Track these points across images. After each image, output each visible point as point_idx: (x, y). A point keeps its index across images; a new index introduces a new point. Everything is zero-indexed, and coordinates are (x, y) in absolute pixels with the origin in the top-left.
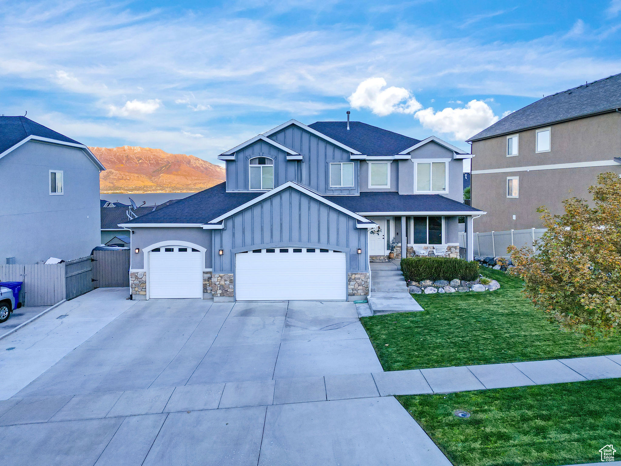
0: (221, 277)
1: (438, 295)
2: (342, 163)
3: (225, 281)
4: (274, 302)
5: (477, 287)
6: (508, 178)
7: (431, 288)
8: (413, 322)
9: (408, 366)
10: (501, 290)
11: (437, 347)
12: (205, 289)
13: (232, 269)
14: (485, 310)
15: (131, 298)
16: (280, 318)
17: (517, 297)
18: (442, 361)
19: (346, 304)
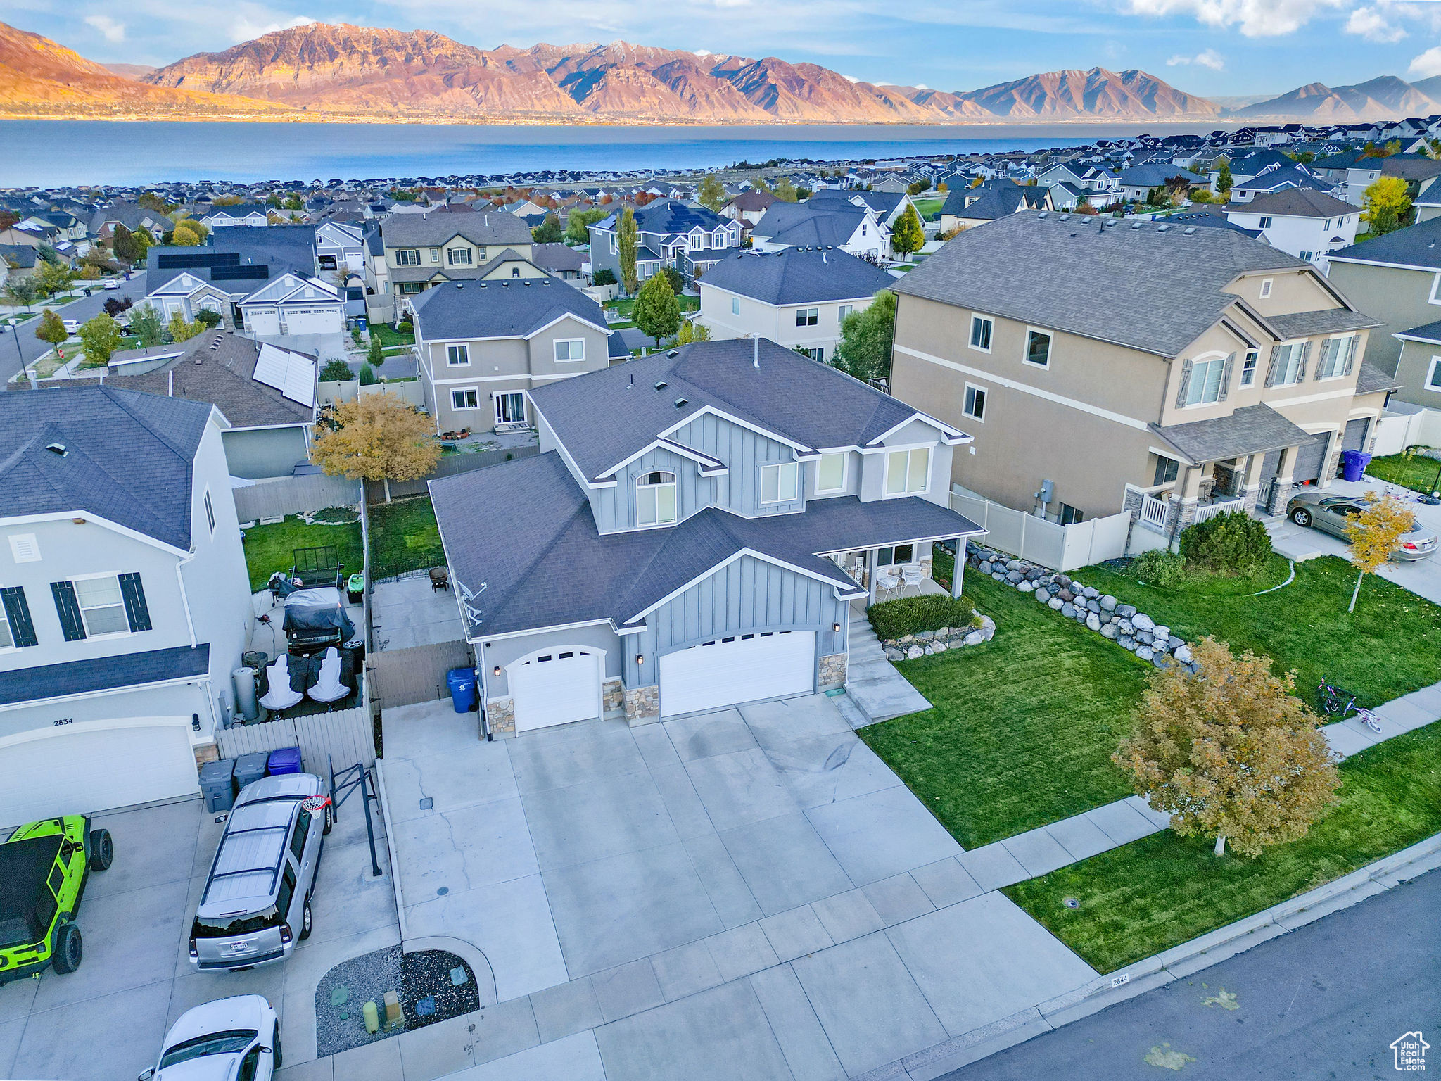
0: (640, 693)
1: (925, 658)
2: (780, 465)
3: (647, 696)
4: (715, 711)
5: (973, 639)
6: (968, 384)
7: (915, 648)
8: (936, 739)
9: (986, 837)
10: (1001, 638)
11: (996, 794)
12: (607, 706)
13: (656, 679)
14: (1009, 700)
15: (490, 738)
16: (756, 752)
17: (1030, 657)
18: (1015, 824)
19: (817, 699)
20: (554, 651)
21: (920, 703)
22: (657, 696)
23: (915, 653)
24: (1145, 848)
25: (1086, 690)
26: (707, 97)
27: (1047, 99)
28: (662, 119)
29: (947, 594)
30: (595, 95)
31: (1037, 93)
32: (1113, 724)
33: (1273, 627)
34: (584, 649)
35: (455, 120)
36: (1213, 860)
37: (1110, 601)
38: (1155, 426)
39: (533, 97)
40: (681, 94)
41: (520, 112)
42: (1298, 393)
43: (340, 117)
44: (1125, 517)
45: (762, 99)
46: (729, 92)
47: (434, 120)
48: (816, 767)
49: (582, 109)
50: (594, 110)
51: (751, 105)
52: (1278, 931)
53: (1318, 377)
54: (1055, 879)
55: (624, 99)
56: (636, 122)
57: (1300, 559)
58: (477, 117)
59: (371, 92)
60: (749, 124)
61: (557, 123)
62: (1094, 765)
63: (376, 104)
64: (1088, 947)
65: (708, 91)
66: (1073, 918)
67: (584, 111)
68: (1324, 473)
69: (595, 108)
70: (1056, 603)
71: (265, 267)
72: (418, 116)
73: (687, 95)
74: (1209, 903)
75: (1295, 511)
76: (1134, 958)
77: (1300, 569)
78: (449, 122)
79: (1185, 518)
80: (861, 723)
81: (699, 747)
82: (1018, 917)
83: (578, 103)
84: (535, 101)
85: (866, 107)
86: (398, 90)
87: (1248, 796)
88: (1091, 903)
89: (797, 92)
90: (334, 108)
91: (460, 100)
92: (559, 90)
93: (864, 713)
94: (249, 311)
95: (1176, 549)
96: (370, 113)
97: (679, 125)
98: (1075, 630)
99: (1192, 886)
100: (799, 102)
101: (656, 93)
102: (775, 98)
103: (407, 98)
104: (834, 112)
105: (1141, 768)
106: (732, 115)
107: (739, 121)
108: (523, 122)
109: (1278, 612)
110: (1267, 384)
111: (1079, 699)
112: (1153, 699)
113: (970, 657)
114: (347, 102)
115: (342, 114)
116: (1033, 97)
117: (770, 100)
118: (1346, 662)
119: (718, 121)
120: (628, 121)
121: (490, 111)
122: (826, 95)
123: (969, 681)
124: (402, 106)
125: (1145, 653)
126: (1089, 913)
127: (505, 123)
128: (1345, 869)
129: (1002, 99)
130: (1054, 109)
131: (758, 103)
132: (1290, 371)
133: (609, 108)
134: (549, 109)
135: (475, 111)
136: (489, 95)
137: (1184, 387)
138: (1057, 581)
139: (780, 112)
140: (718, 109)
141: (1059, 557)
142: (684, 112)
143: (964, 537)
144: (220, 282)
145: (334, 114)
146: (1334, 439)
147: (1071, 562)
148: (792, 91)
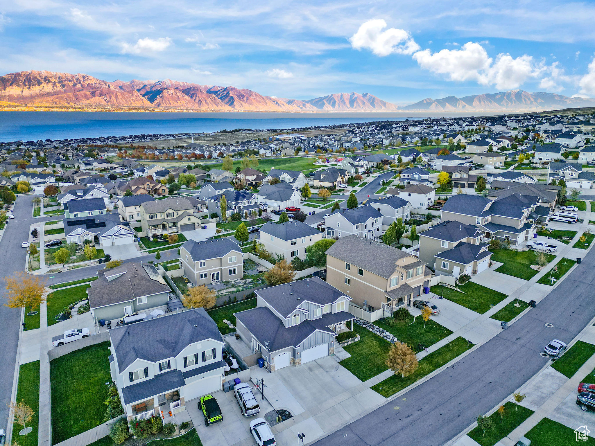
1: (348, 345)
2: (318, 309)
3: (299, 360)
4: (311, 362)
5: (356, 340)
6: (346, 277)
7: (345, 343)
8: (354, 362)
9: (366, 380)
10: (362, 339)
11: (366, 372)
12: (291, 363)
13: (301, 357)
14: (365, 353)
15: (270, 372)
16: (321, 369)
17: (368, 343)
18: (370, 376)
19: (330, 356)
20: (282, 354)
21: (349, 356)
22: (301, 360)
23: (346, 345)
24: (391, 378)
25: (379, 349)
26: (206, 101)
27: (337, 103)
28: (187, 110)
29: (350, 331)
30: (158, 100)
31: (333, 101)
32: (385, 356)
33: (411, 333)
34: (287, 352)
35: (97, 110)
36: (402, 378)
37: (381, 329)
38: (386, 291)
39: (132, 100)
40: (195, 100)
41: (126, 106)
42: (412, 279)
43: (44, 109)
44: (382, 309)
45: (228, 102)
46: (215, 99)
47: (87, 110)
48: (333, 371)
49: (153, 105)
50: (158, 106)
51: (224, 104)
52: (412, 388)
53: (416, 275)
54: (378, 385)
55: (171, 102)
56: (176, 111)
57: (416, 316)
58: (107, 109)
59: (57, 98)
60: (224, 111)
61: (142, 111)
62: (382, 364)
63: (60, 103)
64: (384, 395)
65: (206, 99)
66: (381, 391)
67: (154, 106)
68: (421, 294)
69: (159, 105)
70: (371, 330)
71: (104, 223)
72: (79, 108)
73: (197, 100)
74: (402, 386)
75: (415, 304)
76: (391, 395)
77: (417, 318)
78: (94, 110)
79: (394, 310)
80: (339, 361)
81: (310, 369)
82: (373, 392)
83: (151, 103)
84: (132, 102)
85: (269, 105)
86: (69, 97)
87: (405, 367)
88: (384, 388)
89: (242, 99)
90: (40, 105)
91: (98, 102)
92: (143, 98)
93: (339, 359)
94: (102, 239)
95: (393, 316)
96: (57, 107)
97: (195, 112)
98: (375, 336)
99: (399, 383)
100: (243, 103)
101: (184, 99)
102: (233, 102)
103: (74, 101)
104: (257, 107)
105: (389, 364)
106: (216, 108)
107: (219, 110)
108: (127, 111)
109: (412, 329)
110: (406, 279)
111: (378, 351)
112: (390, 352)
113: (356, 344)
114: (46, 102)
115: (44, 107)
116: (331, 103)
117: (231, 102)
118: (424, 339)
119: (211, 110)
120: (173, 110)
121: (112, 106)
122: (253, 101)
123: (357, 350)
124: (71, 104)
125: (389, 340)
126: (384, 390)
127: (119, 111)
128: (422, 377)
129: (320, 103)
130: (339, 107)
131: (226, 103)
132: (410, 275)
133: (165, 105)
134: (139, 105)
135: (105, 106)
136: (111, 100)
137: (390, 283)
138: (370, 325)
139: (235, 107)
140: (210, 106)
141: (370, 319)
142: (196, 107)
143: (352, 319)
144: (90, 229)
145: (40, 107)
146: (421, 286)
147: (373, 320)
148: (240, 99)
